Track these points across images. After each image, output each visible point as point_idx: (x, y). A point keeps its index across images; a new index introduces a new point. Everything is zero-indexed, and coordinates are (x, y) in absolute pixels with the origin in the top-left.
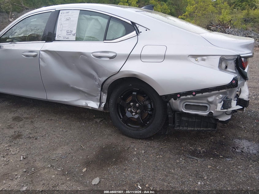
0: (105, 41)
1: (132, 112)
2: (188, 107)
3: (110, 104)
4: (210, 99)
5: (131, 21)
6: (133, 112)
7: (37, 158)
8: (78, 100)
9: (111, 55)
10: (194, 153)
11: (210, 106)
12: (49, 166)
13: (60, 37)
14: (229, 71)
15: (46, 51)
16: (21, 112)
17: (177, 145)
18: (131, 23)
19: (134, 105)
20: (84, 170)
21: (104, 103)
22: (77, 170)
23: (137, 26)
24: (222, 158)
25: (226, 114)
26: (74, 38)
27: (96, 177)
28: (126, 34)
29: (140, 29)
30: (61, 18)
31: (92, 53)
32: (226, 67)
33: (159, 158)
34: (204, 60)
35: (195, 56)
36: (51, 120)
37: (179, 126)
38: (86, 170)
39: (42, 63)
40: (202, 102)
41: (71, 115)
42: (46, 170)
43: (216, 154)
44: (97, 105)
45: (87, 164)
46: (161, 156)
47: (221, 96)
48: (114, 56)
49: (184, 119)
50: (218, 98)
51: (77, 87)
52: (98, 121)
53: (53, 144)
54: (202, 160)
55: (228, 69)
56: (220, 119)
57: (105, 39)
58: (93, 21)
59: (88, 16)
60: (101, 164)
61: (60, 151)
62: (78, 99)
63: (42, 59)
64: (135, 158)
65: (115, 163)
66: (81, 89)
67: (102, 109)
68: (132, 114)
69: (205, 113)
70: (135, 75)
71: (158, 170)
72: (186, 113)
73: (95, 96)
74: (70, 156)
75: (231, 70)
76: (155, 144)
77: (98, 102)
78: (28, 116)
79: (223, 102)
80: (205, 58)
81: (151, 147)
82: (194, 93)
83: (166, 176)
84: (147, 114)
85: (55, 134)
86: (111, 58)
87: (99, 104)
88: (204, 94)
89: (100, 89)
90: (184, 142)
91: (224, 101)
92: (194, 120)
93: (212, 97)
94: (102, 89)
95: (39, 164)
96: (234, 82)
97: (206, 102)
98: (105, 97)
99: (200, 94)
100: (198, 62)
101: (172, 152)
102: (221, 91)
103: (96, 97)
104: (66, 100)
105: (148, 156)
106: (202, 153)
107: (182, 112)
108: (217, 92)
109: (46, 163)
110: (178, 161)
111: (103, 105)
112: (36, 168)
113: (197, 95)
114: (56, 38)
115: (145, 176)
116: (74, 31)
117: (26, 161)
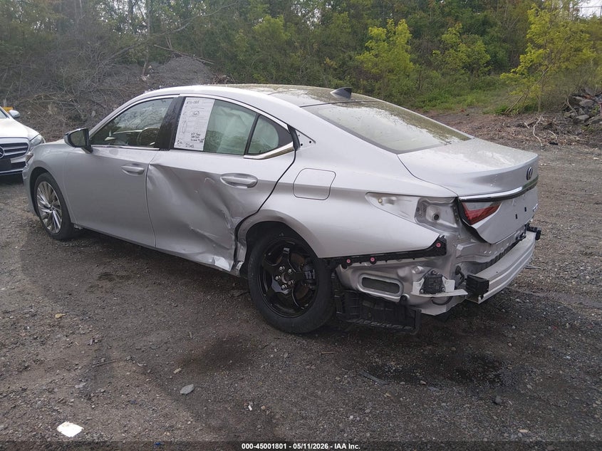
0: (245, 156)
1: (281, 283)
2: (366, 282)
3: (250, 266)
4: (402, 273)
5: (288, 125)
6: (284, 284)
7: (115, 344)
8: (200, 253)
9: (250, 181)
10: (377, 371)
11: (403, 285)
12: (128, 358)
13: (181, 143)
14: (442, 225)
15: (157, 166)
16: (118, 266)
17: (354, 353)
18: (287, 128)
19: (286, 270)
20: (177, 370)
21: (241, 263)
22: (166, 369)
23: (298, 133)
24: (424, 384)
25: (434, 303)
26: (201, 146)
27: (190, 383)
28: (280, 146)
29: (302, 139)
30: (187, 110)
31: (223, 175)
32: (437, 217)
33: (310, 369)
34: (391, 202)
35: (378, 195)
36: (160, 284)
37: (358, 317)
38: (180, 372)
39: (149, 185)
40: (389, 278)
41: (195, 278)
42: (121, 364)
43: (416, 376)
44: (230, 266)
45: (186, 363)
46: (313, 367)
47: (420, 268)
48: (254, 182)
49: (366, 304)
50: (414, 272)
51: (200, 231)
52: (236, 293)
53: (146, 326)
54: (383, 382)
55: (440, 221)
56: (423, 311)
57: (246, 153)
58: (233, 119)
59: (227, 110)
60: (207, 365)
61: (153, 338)
62: (200, 251)
63: (151, 179)
64: (267, 364)
65: (230, 368)
66: (206, 234)
67: (237, 273)
68: (282, 287)
69: (395, 298)
70: (281, 218)
71: (295, 387)
72: (365, 293)
73: (228, 249)
74: (164, 347)
75: (448, 224)
76: (316, 346)
77: (231, 259)
78: (124, 273)
79: (423, 280)
80: (394, 198)
81: (305, 350)
82: (373, 260)
83: (304, 398)
84: (307, 290)
85: (156, 310)
86: (250, 186)
87: (233, 262)
88: (390, 262)
89: (233, 237)
90: (368, 349)
91: (425, 278)
92: (382, 309)
93: (403, 269)
94: (236, 236)
95: (115, 354)
96: (439, 245)
97: (396, 277)
98: (242, 252)
99: (383, 263)
100: (382, 205)
101: (338, 364)
102: (416, 260)
103: (229, 251)
104: (183, 252)
105: (291, 363)
106: (392, 371)
107: (359, 291)
108: (411, 260)
109: (125, 354)
110: (338, 378)
111: (240, 264)
112: (108, 358)
113: (379, 263)
114: (176, 145)
115: (269, 393)
116: (203, 136)
117: (96, 347)
